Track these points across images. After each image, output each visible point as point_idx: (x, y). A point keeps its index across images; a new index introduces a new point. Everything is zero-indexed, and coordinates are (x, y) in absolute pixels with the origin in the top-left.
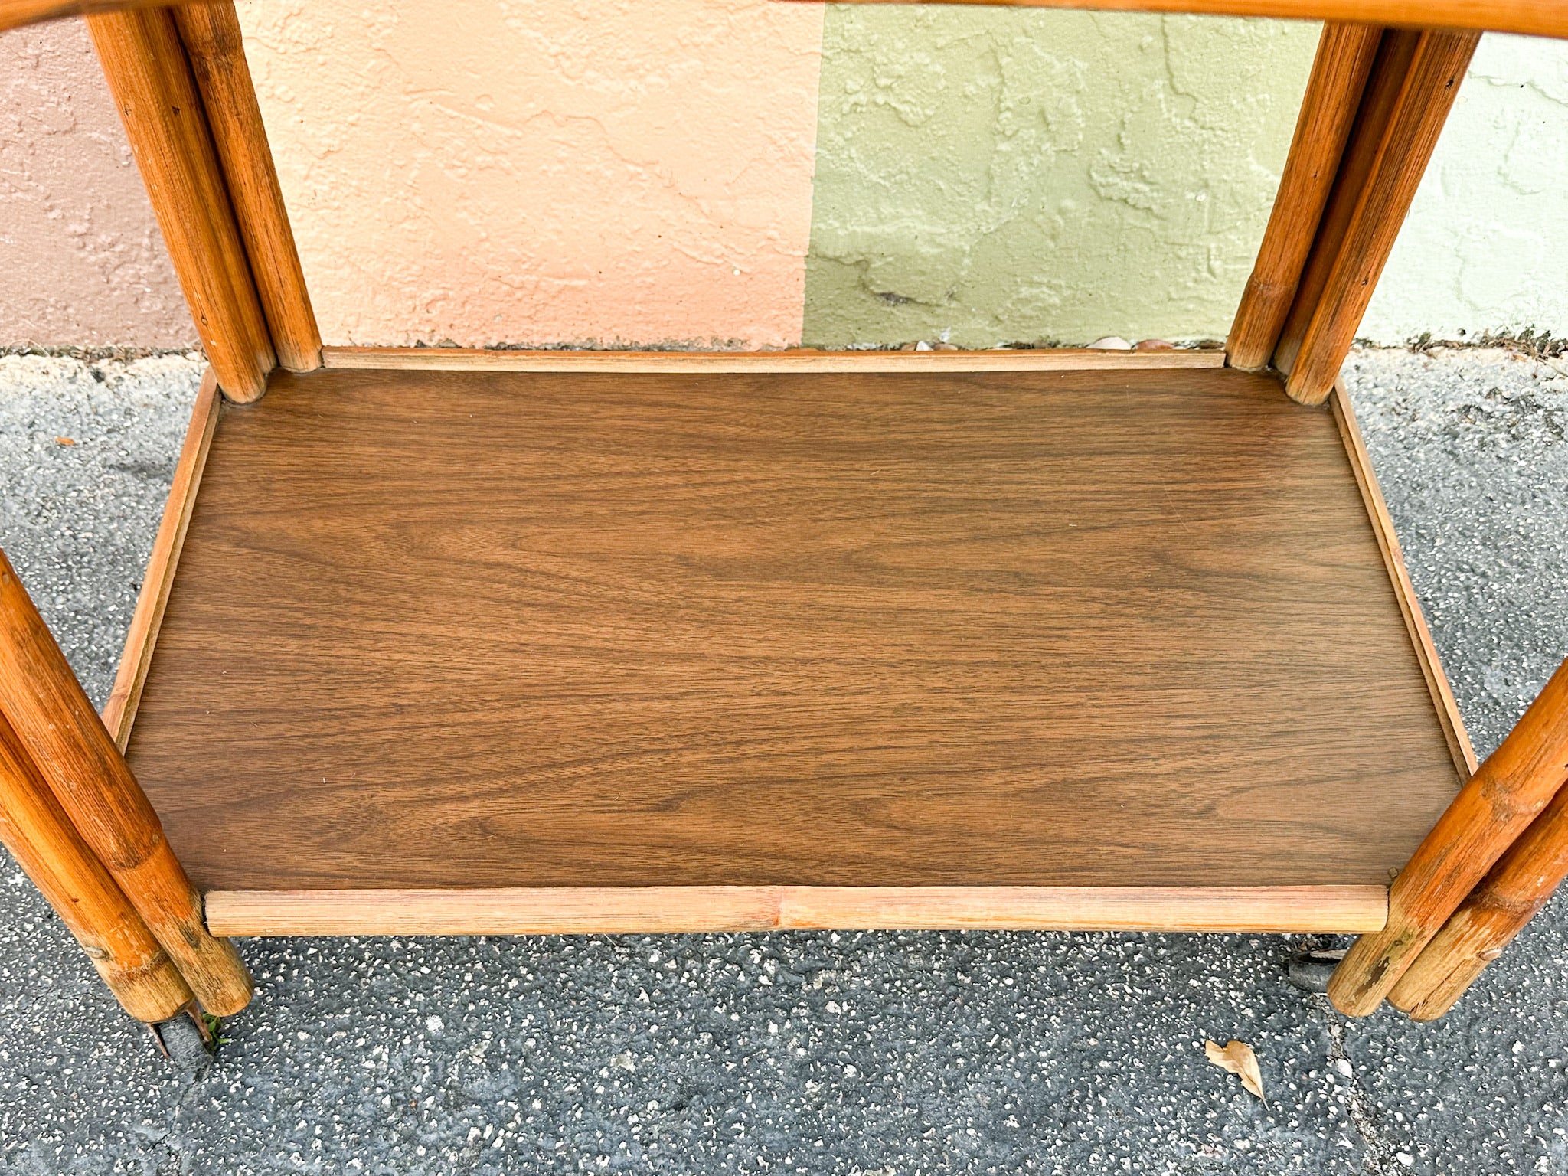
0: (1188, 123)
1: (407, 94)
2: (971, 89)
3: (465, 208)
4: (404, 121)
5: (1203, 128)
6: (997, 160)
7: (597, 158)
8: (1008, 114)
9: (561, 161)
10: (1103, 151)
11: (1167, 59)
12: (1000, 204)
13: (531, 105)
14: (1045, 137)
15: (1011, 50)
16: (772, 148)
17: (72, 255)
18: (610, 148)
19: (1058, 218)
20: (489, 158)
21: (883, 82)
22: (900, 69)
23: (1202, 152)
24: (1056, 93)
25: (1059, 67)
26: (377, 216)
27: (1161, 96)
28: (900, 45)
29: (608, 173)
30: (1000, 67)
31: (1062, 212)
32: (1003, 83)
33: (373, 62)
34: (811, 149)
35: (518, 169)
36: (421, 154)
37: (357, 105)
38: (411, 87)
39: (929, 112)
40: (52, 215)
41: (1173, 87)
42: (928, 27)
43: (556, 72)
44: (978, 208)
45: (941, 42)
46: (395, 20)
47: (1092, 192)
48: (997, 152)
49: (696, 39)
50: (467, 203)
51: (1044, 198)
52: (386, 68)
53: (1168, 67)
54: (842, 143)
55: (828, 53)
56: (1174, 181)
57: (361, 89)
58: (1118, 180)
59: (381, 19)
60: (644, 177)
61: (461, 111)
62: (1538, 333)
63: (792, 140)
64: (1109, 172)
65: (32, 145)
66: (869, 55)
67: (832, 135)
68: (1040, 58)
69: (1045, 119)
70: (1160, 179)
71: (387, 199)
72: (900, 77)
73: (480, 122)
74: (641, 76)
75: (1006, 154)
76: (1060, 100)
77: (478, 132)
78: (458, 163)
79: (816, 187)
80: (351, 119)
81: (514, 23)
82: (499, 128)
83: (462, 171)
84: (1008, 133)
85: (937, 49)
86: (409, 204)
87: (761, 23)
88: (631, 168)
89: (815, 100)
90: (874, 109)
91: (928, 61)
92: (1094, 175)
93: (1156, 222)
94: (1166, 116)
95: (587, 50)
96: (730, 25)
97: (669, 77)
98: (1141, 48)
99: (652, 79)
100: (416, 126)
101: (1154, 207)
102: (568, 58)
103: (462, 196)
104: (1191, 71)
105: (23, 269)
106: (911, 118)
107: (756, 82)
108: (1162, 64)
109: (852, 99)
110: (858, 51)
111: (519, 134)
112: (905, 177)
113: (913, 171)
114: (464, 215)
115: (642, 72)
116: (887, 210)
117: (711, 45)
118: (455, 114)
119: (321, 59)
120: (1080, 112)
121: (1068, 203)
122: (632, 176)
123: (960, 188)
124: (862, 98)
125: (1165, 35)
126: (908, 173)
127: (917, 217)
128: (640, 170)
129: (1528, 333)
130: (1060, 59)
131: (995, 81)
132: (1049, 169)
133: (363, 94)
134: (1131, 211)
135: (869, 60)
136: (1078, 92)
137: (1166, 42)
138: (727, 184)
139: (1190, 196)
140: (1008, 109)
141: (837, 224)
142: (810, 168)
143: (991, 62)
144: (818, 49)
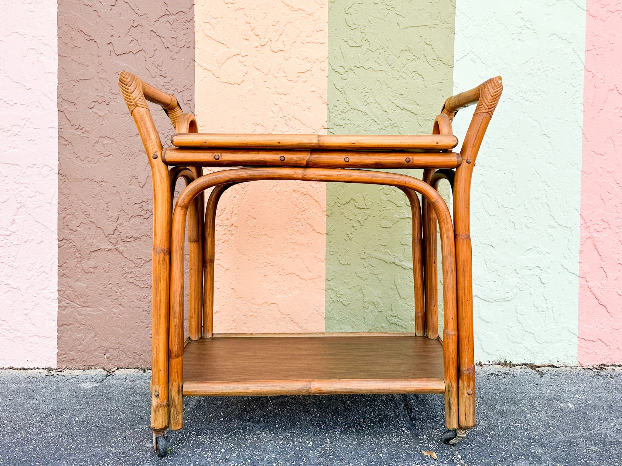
0: (405, 305)
1: (237, 298)
2: (357, 297)
3: (245, 326)
4: (235, 305)
5: (409, 306)
6: (365, 314)
7: (276, 313)
8: (366, 303)
9: (268, 314)
10: (388, 311)
11: (398, 291)
12: (368, 325)
13: (263, 301)
14: (375, 308)
15: (365, 289)
16: (315, 311)
17: (148, 339)
18: (279, 311)
19: (381, 329)
20: (252, 314)
21: (338, 296)
22: (342, 293)
23: (410, 311)
24: (376, 298)
25: (375, 292)
26: (224, 328)
27: (398, 299)
28: (341, 288)
29: (279, 317)
30: (363, 292)
31: (382, 327)
32: (364, 296)
33: (230, 291)
34: (324, 311)
35: (258, 316)
36: (237, 313)
37: (225, 301)
38: (238, 297)
39: (349, 303)
40: (147, 329)
41: (400, 297)
42: (347, 284)
43: (270, 293)
44: (362, 326)
45: (350, 287)
46: (237, 282)
47: (388, 322)
48: (365, 312)
49: (299, 286)
50: (246, 325)
51: (378, 324)
52: (233, 293)
53: (398, 292)
54: (331, 310)
55: (327, 290)
56: (406, 319)
57: (227, 297)
58: (393, 319)
59: (234, 282)
60: (287, 318)
61: (248, 302)
62: (508, 362)
63: (320, 309)
64: (391, 317)
65: (149, 311)
66: (335, 290)
67: (328, 308)
68: (371, 290)
69: (374, 304)
70: (402, 318)
71: (227, 324)
72: (342, 294)
73: (251, 305)
74: (287, 295)
75: (367, 312)
76: (377, 299)
77: (251, 307)
78: (245, 315)
79: (325, 320)
80: (223, 304)
81: (261, 283)
82: (255, 306)
83: (246, 317)
84: (367, 307)
85: (349, 289)
86: (232, 325)
87: (312, 283)
88: (284, 316)
89: (324, 300)
90: (337, 302)
91: (348, 291)
92: (388, 318)
93: (404, 329)
94: (400, 303)
95: (276, 288)
96: (306, 284)
97: (293, 294)
98: (391, 288)
99: (289, 295)
100: (237, 306)
101: (403, 325)
102: (272, 290)
103: (245, 323)
104: (403, 293)
105: (135, 343)
106: (346, 304)
107: (312, 296)
108: (397, 291)
109: (332, 300)
110: (333, 289)
111: (260, 307)
112: (345, 318)
113: (347, 317)
114: (245, 328)
115: (287, 293)
116: (342, 326)
117: (302, 288)
118: (246, 303)
119: (220, 291)
120: (381, 303)
121: (383, 325)
122: (284, 318)
123: (358, 321)
124: (334, 299)
125: (396, 285)
126: (346, 317)
127: (349, 328)
128: (286, 316)
129: (505, 362)
130: (375, 290)
131: (362, 296)
132: (377, 316)
133: (227, 298)
134: (398, 327)
135: (335, 291)
136: (380, 298)
137: (396, 287)
138: (305, 320)
139: (410, 322)
140: (366, 302)
141: (331, 330)
142: (324, 316)
143: (361, 292)
144: (324, 289)
